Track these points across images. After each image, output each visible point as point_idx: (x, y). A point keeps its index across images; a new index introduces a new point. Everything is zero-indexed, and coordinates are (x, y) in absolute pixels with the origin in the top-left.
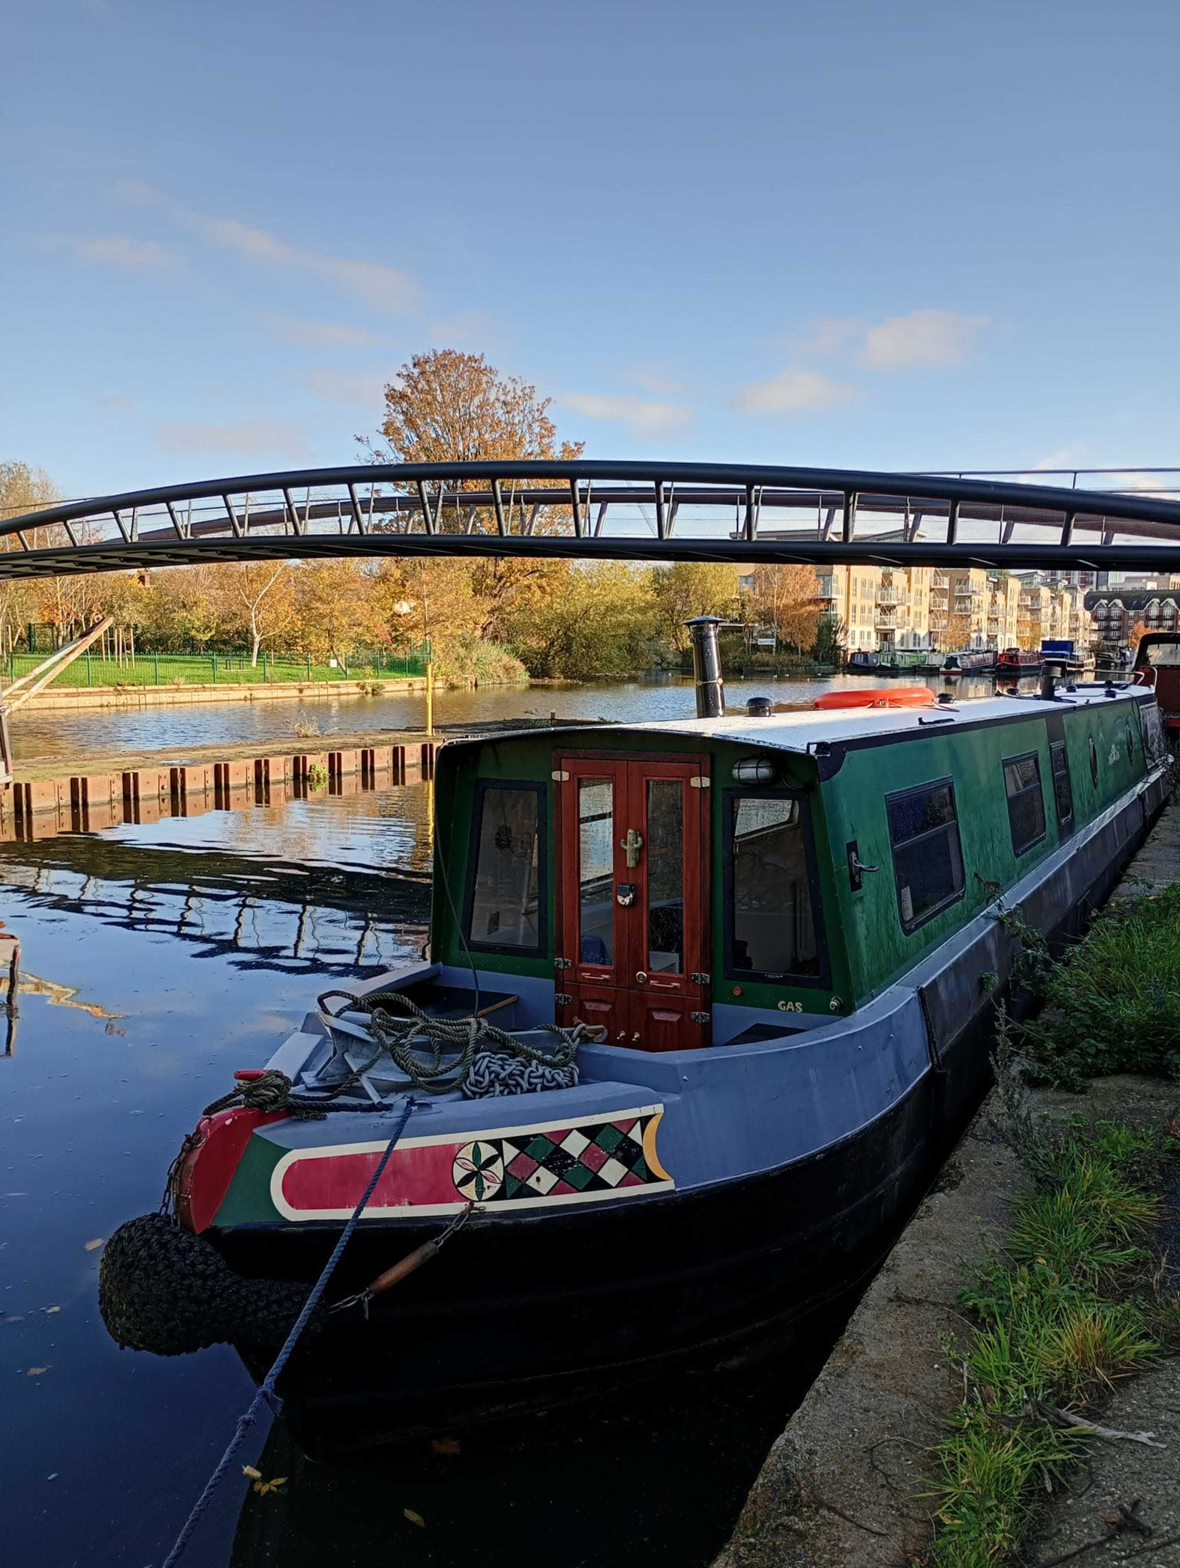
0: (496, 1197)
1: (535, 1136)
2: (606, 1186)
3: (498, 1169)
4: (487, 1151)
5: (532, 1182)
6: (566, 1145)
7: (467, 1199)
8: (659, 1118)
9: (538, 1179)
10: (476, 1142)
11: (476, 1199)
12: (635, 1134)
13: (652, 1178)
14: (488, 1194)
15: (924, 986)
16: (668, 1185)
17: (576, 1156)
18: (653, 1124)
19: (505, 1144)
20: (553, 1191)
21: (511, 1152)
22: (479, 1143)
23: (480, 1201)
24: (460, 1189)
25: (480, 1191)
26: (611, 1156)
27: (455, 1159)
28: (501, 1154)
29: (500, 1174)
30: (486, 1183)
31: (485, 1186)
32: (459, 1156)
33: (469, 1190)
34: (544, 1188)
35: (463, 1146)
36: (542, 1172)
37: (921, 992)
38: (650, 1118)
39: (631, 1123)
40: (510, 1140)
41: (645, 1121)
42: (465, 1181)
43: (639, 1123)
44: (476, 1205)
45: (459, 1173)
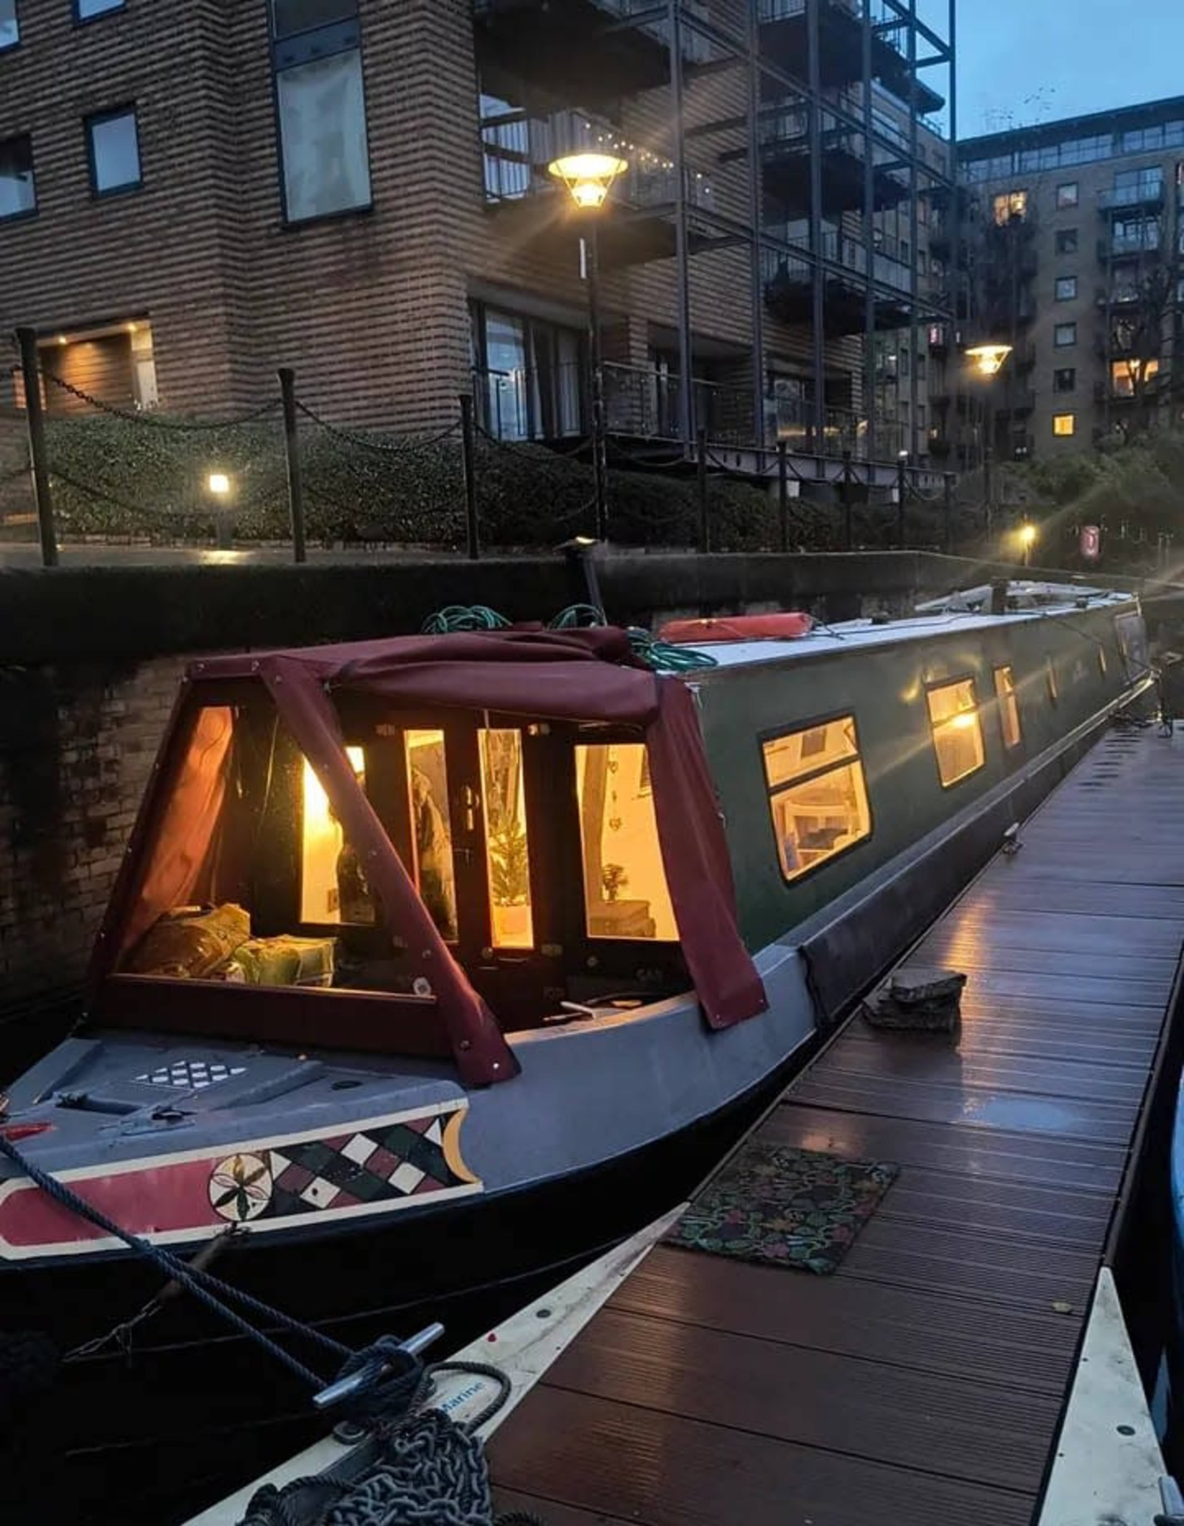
0: (264, 1215)
1: (309, 1144)
2: (399, 1193)
3: (265, 1184)
4: (251, 1166)
5: (307, 1196)
6: (348, 1152)
7: (227, 1220)
8: (462, 1113)
9: (315, 1192)
10: (238, 1155)
11: (237, 1218)
12: (433, 1134)
13: (455, 1181)
14: (252, 1213)
15: (806, 944)
16: (475, 1188)
17: (361, 1162)
18: (455, 1124)
19: (273, 1155)
20: (335, 1204)
21: (280, 1164)
22: (242, 1157)
23: (243, 1220)
24: (219, 1209)
25: (243, 1208)
26: (403, 1160)
27: (211, 1176)
28: (269, 1167)
29: (268, 1189)
30: (250, 1200)
31: (250, 1203)
32: (218, 1171)
33: (230, 1210)
34: (321, 1201)
35: (220, 1161)
36: (319, 1183)
37: (801, 951)
38: (452, 1114)
39: (428, 1122)
40: (279, 1151)
41: (445, 1119)
42: (225, 1200)
43: (437, 1122)
44: (239, 1226)
45: (216, 1192)
